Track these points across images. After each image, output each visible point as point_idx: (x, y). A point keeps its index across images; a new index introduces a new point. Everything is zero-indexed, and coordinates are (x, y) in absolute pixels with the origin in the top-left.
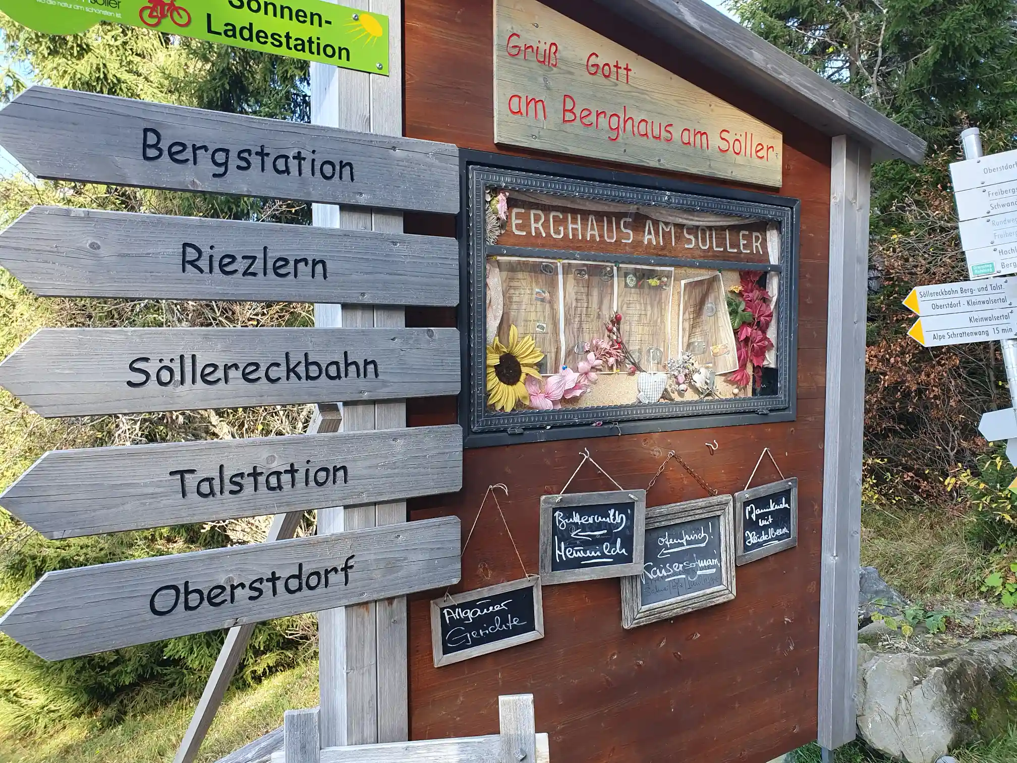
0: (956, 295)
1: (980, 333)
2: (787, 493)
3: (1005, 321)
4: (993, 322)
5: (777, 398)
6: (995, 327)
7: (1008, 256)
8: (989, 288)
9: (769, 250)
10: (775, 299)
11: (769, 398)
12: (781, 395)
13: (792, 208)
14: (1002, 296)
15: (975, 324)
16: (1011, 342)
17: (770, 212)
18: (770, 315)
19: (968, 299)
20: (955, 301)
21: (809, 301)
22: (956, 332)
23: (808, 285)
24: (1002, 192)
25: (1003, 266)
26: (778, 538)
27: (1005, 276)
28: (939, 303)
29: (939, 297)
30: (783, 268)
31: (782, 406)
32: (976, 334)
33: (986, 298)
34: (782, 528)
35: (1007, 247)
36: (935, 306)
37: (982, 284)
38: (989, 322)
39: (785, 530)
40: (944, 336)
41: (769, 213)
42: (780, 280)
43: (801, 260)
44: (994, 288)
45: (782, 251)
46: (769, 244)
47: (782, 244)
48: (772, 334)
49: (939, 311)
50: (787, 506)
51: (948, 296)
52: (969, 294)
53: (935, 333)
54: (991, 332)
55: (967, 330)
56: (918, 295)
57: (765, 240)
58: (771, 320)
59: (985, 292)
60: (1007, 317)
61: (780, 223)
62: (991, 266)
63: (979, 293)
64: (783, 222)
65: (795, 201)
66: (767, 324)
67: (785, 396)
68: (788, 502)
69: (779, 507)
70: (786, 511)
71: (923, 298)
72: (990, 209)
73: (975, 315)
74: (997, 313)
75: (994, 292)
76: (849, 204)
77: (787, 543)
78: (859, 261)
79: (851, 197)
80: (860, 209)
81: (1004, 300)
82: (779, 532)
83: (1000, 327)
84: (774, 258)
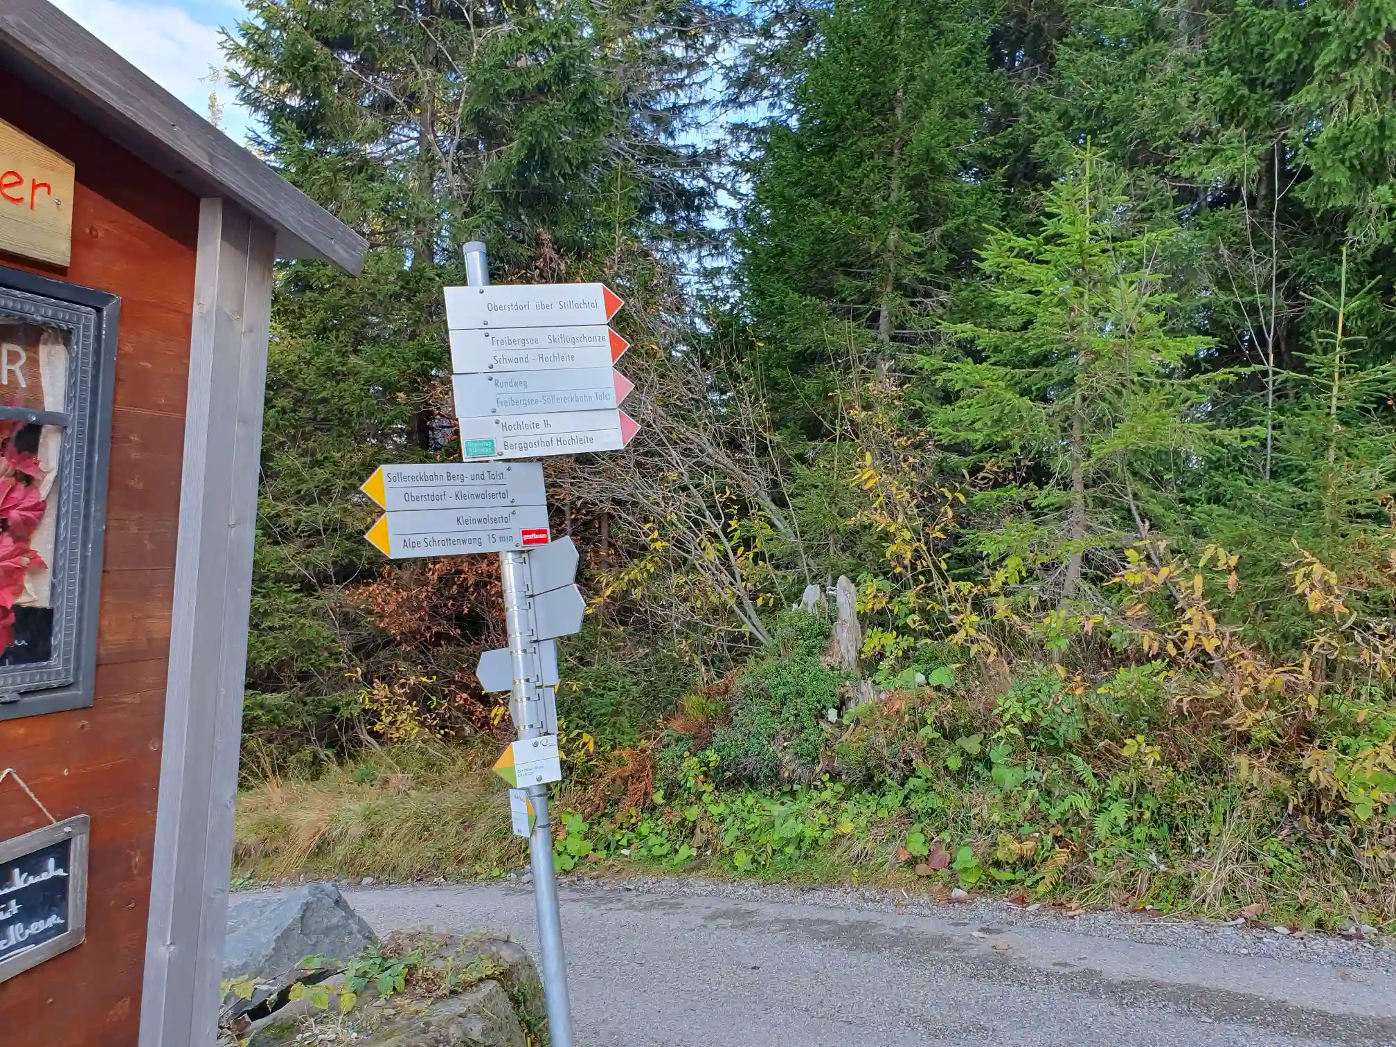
0: (440, 483)
1: (470, 541)
2: (60, 851)
3: (504, 525)
4: (489, 526)
5: (45, 667)
6: (491, 533)
7: (513, 432)
8: (486, 474)
9: (45, 382)
10: (51, 477)
11: (23, 670)
12: (56, 661)
13: (99, 310)
14: (502, 489)
15: (465, 527)
16: (510, 555)
17: (40, 310)
18: (40, 507)
19: (457, 489)
20: (438, 492)
21: (136, 484)
22: (437, 537)
23: (135, 455)
24: (510, 342)
25: (506, 445)
26: (35, 939)
27: (508, 460)
28: (415, 492)
29: (416, 483)
30: (73, 418)
31: (54, 683)
32: (464, 542)
33: (479, 490)
34: (49, 916)
35: (511, 420)
36: (409, 497)
37: (480, 468)
38: (482, 526)
39: (54, 920)
40: (419, 543)
41: (37, 311)
42: (63, 442)
43: (120, 408)
44: (493, 477)
45: (71, 386)
46: (44, 370)
47: (71, 373)
48: (42, 543)
49: (416, 505)
50: (61, 872)
51: (429, 483)
52: (459, 482)
53: (406, 537)
54: (485, 540)
55: (454, 537)
56: (385, 479)
57: (33, 362)
58: (40, 518)
59: (482, 482)
60: (506, 520)
61: (69, 332)
62: (489, 444)
63: (473, 482)
64: (75, 333)
65: (108, 298)
66: (30, 525)
67: (66, 661)
68: (63, 863)
69: (38, 879)
70: (60, 885)
71: (392, 484)
72: (493, 362)
73: (467, 514)
74: (494, 514)
75: (493, 482)
76: (225, 321)
77: (60, 942)
78: (244, 420)
79: (229, 308)
80: (251, 331)
81: (504, 496)
82: (37, 927)
83: (498, 534)
84: (54, 399)
